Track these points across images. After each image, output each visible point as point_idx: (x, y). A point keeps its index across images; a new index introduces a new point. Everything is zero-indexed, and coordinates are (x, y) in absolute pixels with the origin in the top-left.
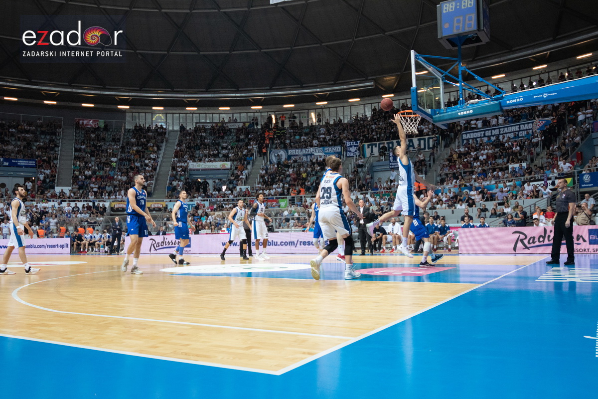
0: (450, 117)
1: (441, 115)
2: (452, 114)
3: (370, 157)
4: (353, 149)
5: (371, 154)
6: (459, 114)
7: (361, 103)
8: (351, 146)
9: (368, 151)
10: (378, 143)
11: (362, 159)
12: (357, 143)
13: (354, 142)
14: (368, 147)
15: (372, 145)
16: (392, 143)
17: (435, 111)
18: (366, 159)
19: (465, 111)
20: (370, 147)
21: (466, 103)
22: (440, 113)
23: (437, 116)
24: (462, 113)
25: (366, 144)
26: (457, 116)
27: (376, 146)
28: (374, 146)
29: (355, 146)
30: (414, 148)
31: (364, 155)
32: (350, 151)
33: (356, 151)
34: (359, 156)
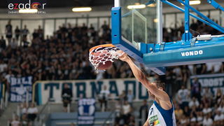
0: (169, 58)
1: (156, 54)
2: (172, 54)
3: (47, 104)
4: (21, 90)
5: (49, 100)
6: (183, 54)
7: (39, 17)
8: (18, 86)
9: (45, 95)
10: (61, 82)
11: (34, 106)
12: (27, 80)
13: (24, 79)
14: (46, 88)
15: (52, 85)
16: (84, 85)
17: (147, 47)
18: (41, 107)
19: (191, 51)
20: (49, 88)
21: (194, 39)
22: (154, 51)
23: (149, 54)
24: (187, 54)
25: (42, 84)
26: (179, 58)
27: (58, 88)
28: (55, 88)
29: (25, 85)
30: (117, 95)
31: (37, 100)
32: (16, 94)
33: (25, 93)
34: (30, 102)
